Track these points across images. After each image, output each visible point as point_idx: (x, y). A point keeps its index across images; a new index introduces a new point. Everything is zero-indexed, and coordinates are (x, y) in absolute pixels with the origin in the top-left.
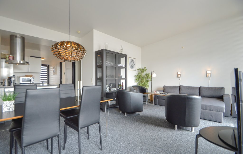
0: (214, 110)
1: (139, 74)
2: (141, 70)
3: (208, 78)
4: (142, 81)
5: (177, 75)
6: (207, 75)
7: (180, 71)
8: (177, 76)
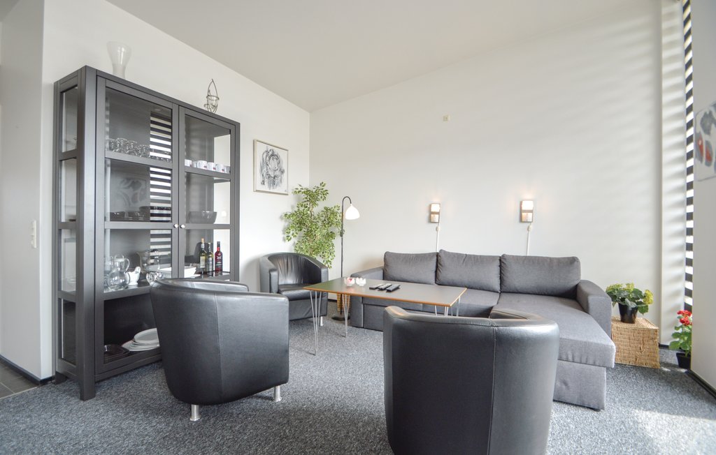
0: (573, 359)
1: (301, 209)
2: (307, 192)
3: (526, 225)
4: (309, 234)
5: (428, 214)
6: (524, 214)
7: (436, 200)
8: (430, 217)
